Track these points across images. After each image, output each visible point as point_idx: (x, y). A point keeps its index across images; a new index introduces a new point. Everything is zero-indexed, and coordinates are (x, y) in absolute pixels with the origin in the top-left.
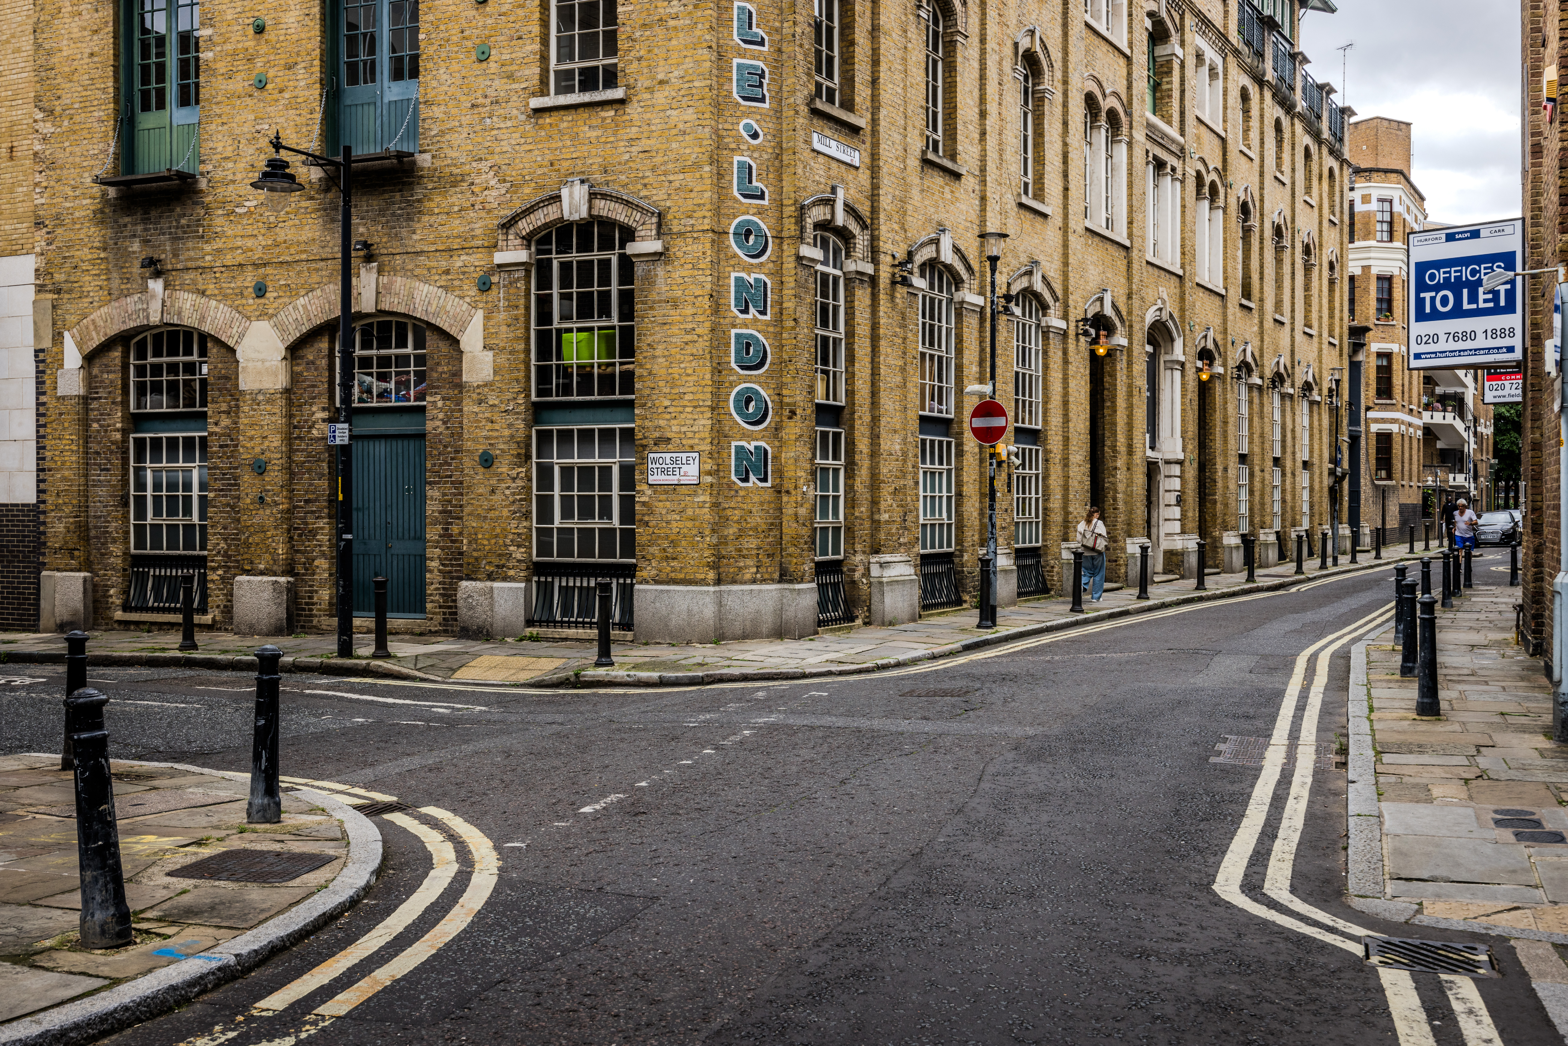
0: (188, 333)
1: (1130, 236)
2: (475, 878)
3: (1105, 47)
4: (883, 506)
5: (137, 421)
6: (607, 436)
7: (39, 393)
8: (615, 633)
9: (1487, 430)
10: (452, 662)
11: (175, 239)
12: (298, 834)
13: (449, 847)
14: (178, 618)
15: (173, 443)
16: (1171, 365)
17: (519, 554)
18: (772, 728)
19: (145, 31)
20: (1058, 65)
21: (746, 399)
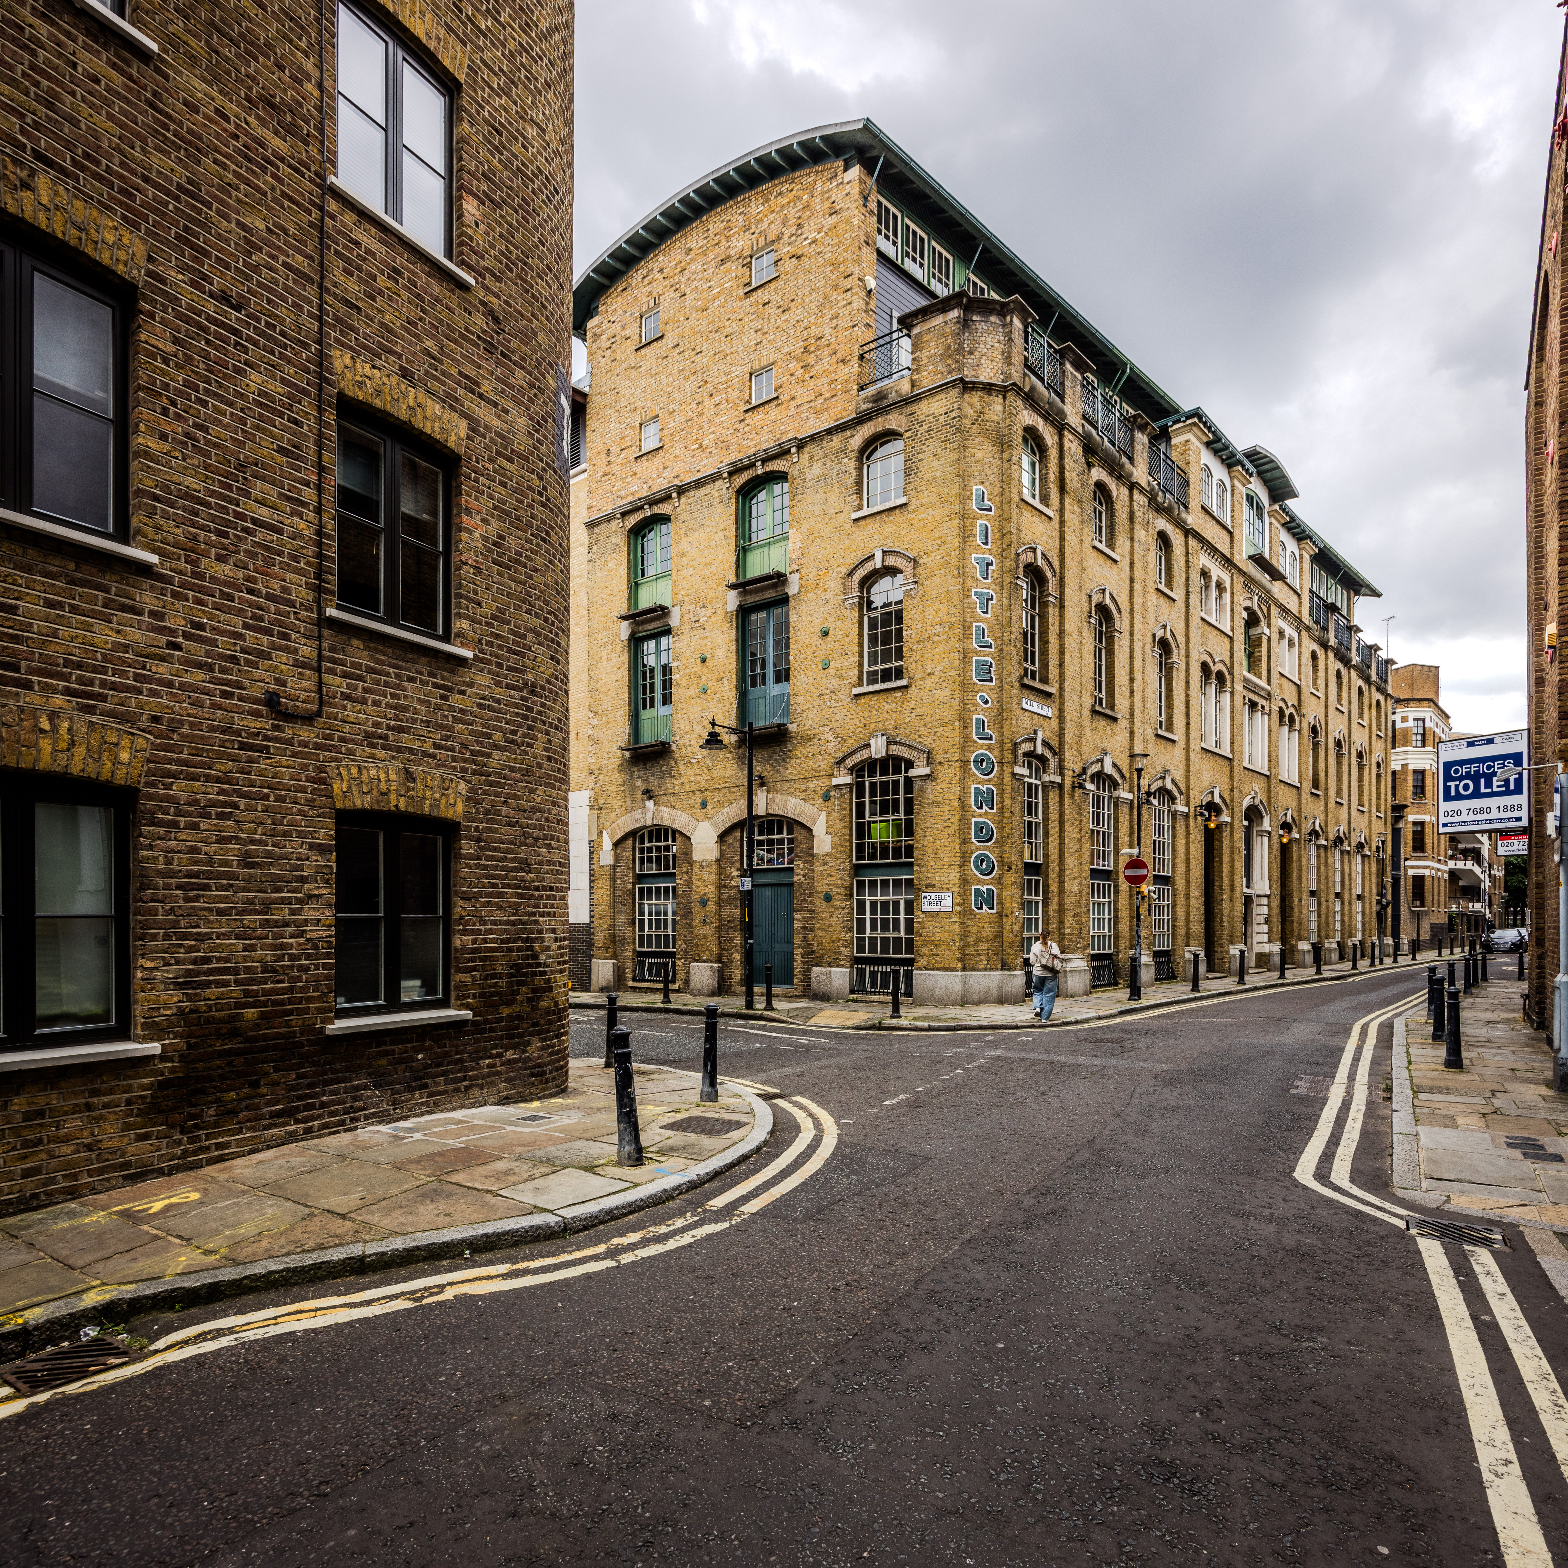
0: (666, 830)
1: (1232, 751)
2: (824, 1139)
4: (1067, 924)
5: (640, 878)
6: (897, 883)
7: (591, 864)
8: (902, 999)
9: (1499, 872)
10: (808, 1014)
11: (660, 778)
12: (727, 1109)
13: (810, 1120)
14: (661, 986)
15: (658, 889)
16: (1261, 834)
17: (846, 952)
18: (998, 1058)
19: (644, 666)
20: (1182, 646)
21: (981, 860)
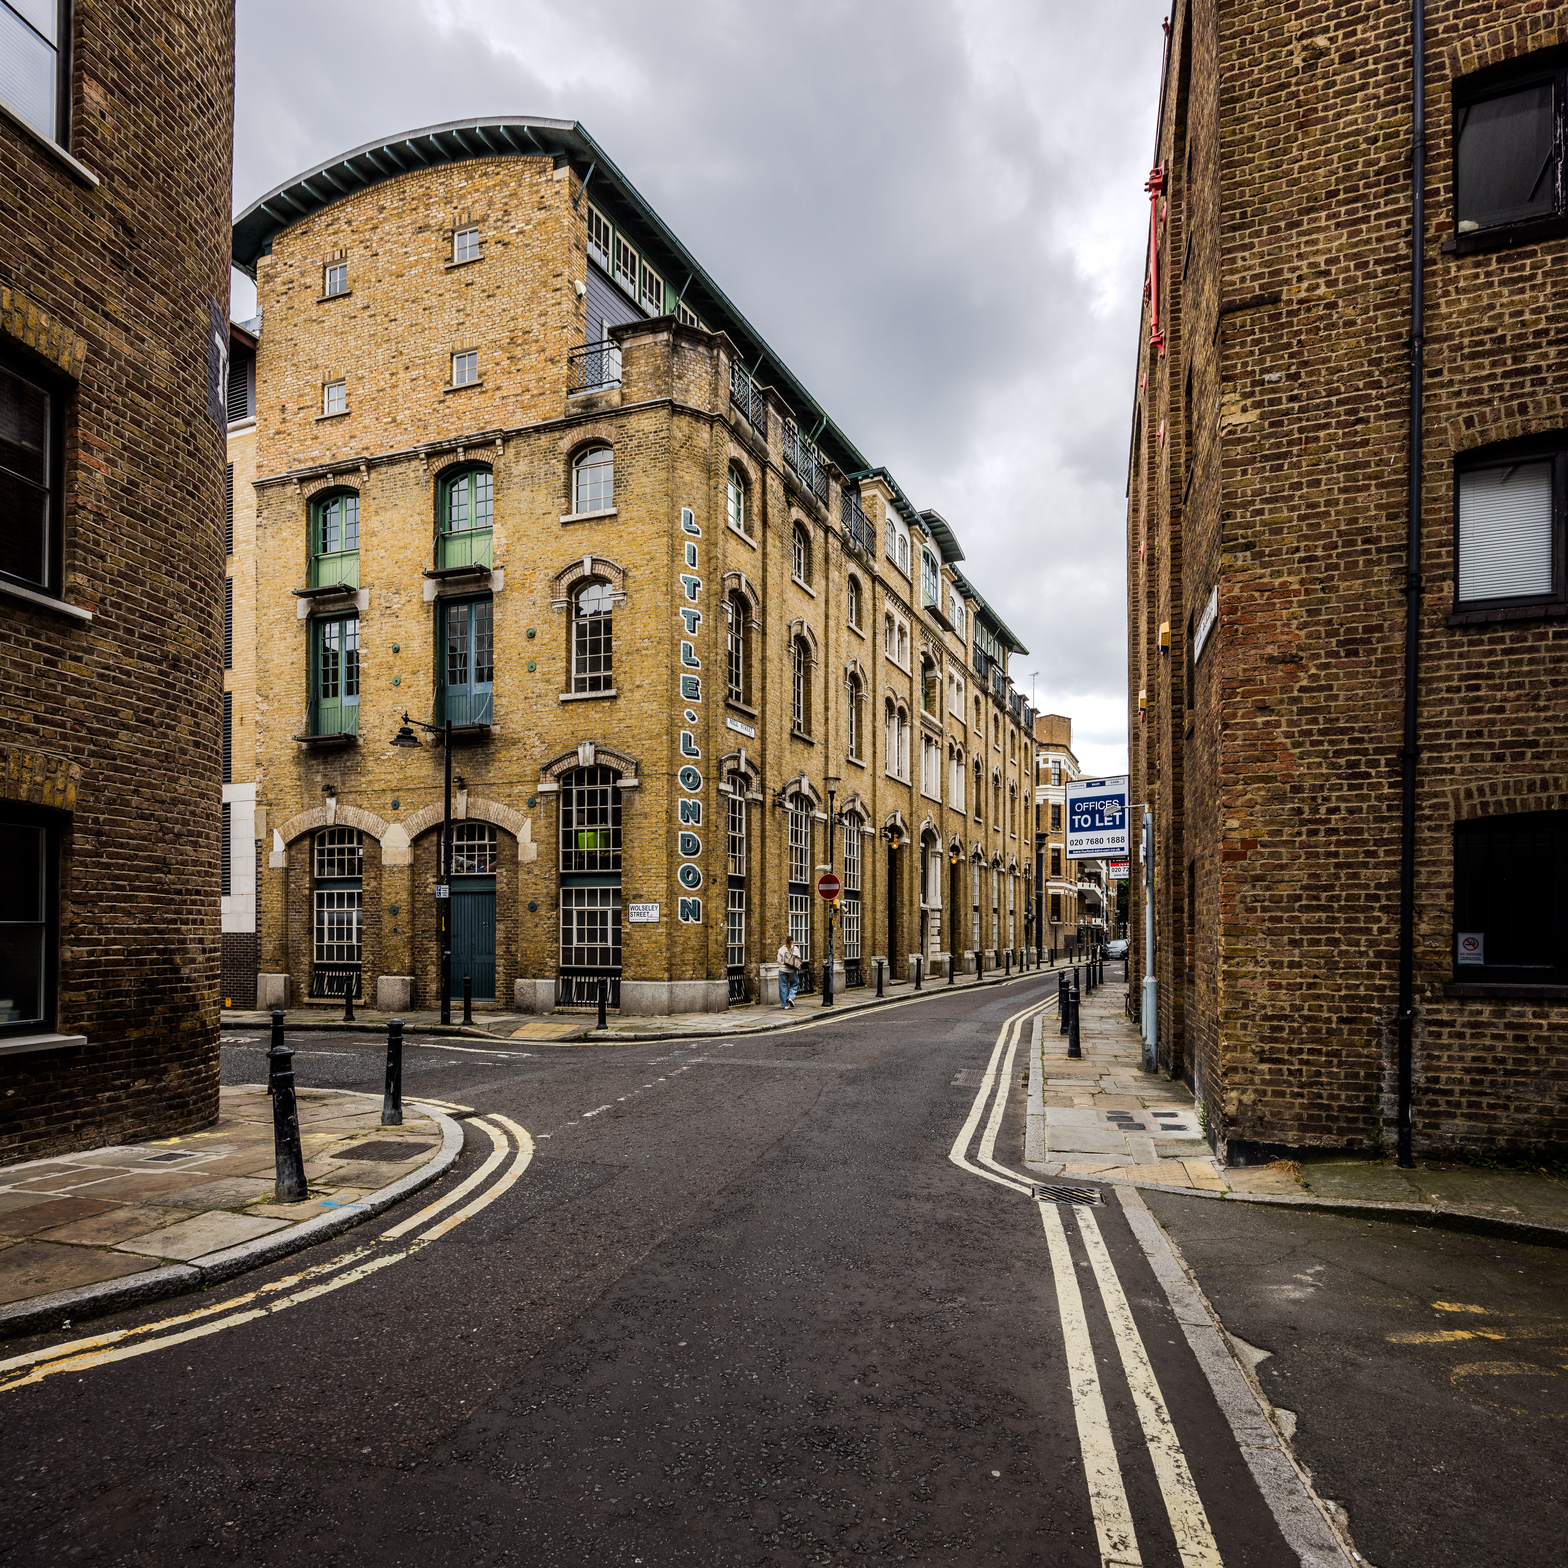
0: (351, 830)
1: (911, 780)
2: (519, 1156)
3: (897, 672)
4: (768, 935)
5: (319, 883)
6: (605, 893)
7: (258, 866)
8: (608, 1009)
9: (1113, 893)
10: (511, 1027)
11: (343, 774)
12: (412, 1131)
13: (504, 1137)
14: (343, 1001)
15: (341, 896)
16: (935, 854)
17: (552, 963)
18: (700, 1065)
19: (326, 649)
20: (870, 681)
21: (687, 872)
